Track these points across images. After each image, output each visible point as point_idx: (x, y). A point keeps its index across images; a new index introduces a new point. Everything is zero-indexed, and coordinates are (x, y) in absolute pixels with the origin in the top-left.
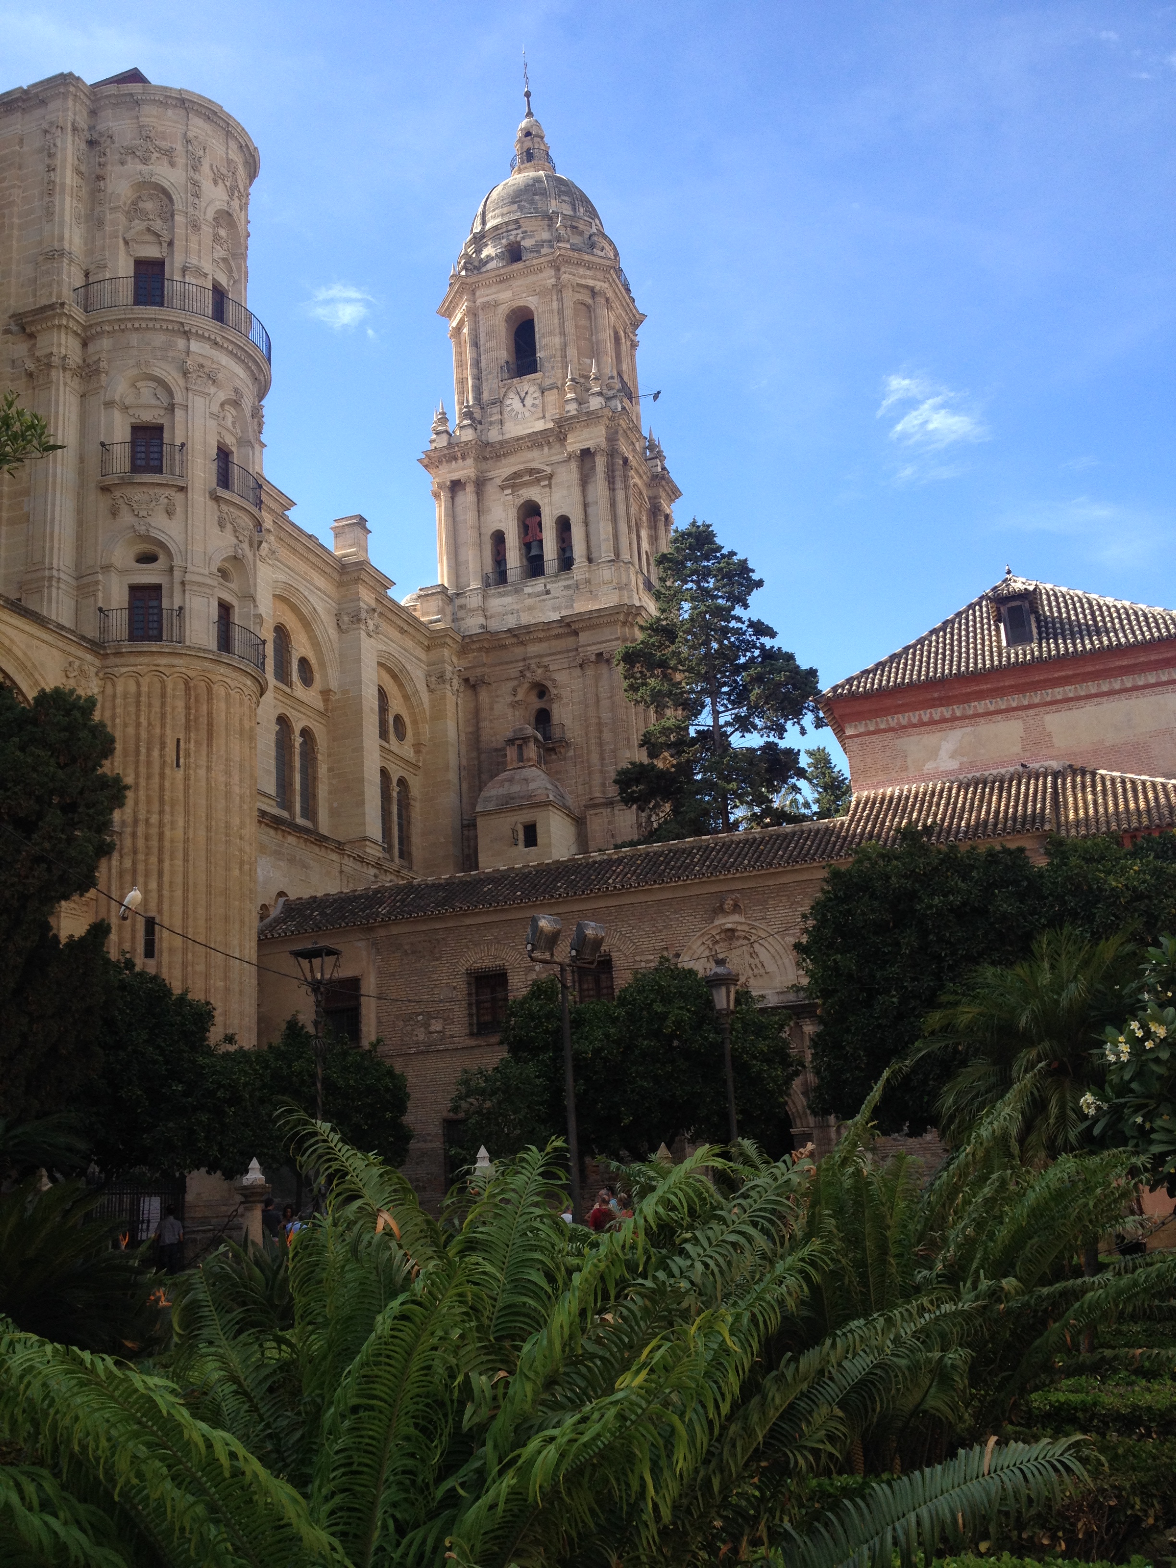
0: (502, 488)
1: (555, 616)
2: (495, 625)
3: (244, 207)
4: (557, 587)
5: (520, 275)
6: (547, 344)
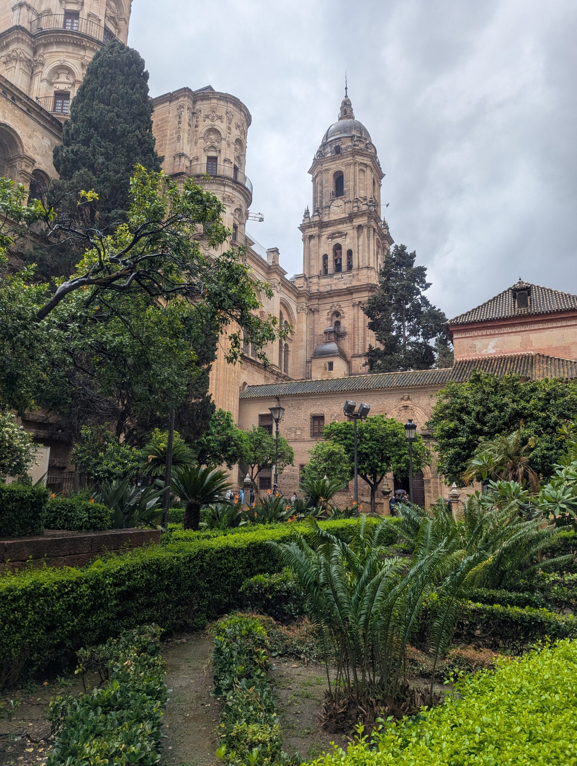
0: (328, 238)
1: (345, 287)
2: (322, 289)
3: (245, 138)
4: (346, 276)
5: (339, 159)
6: (348, 184)
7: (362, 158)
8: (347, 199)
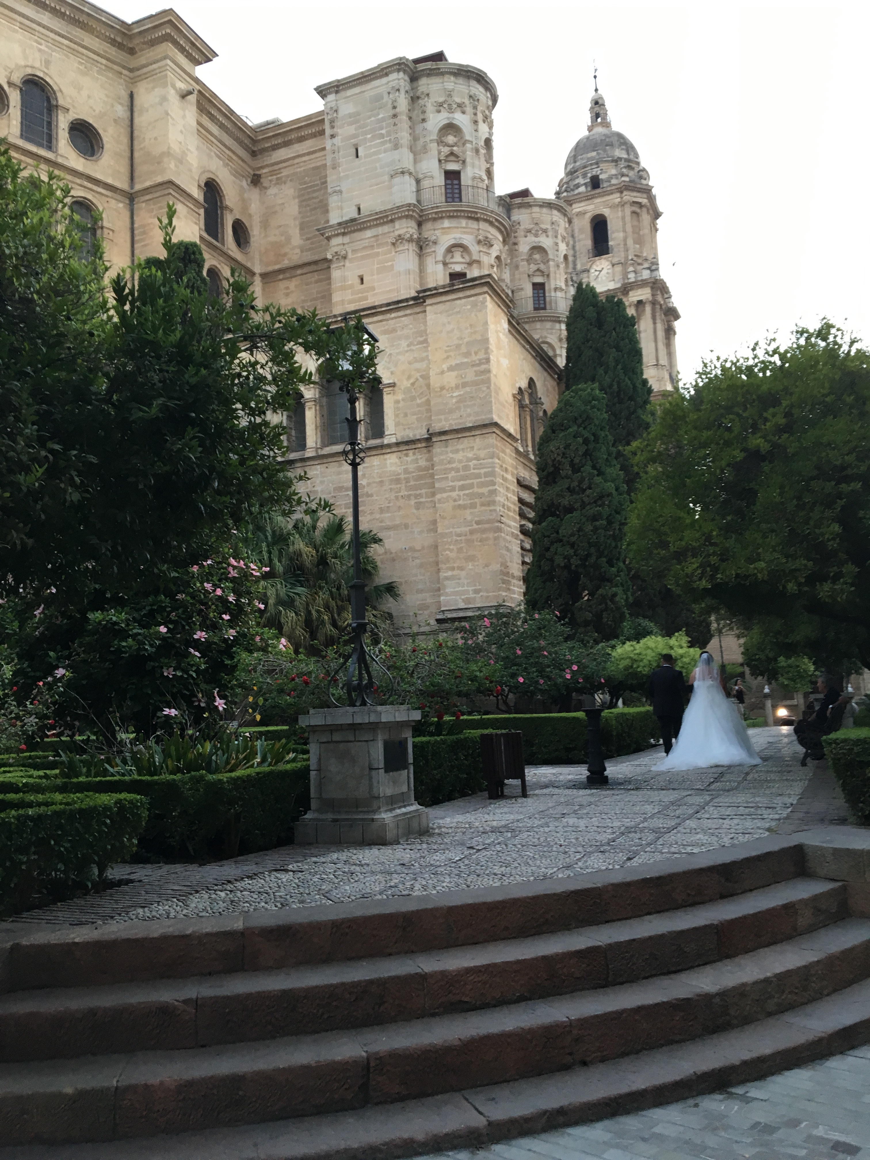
5: (600, 195)
6: (615, 237)
7: (635, 194)
8: (615, 260)
